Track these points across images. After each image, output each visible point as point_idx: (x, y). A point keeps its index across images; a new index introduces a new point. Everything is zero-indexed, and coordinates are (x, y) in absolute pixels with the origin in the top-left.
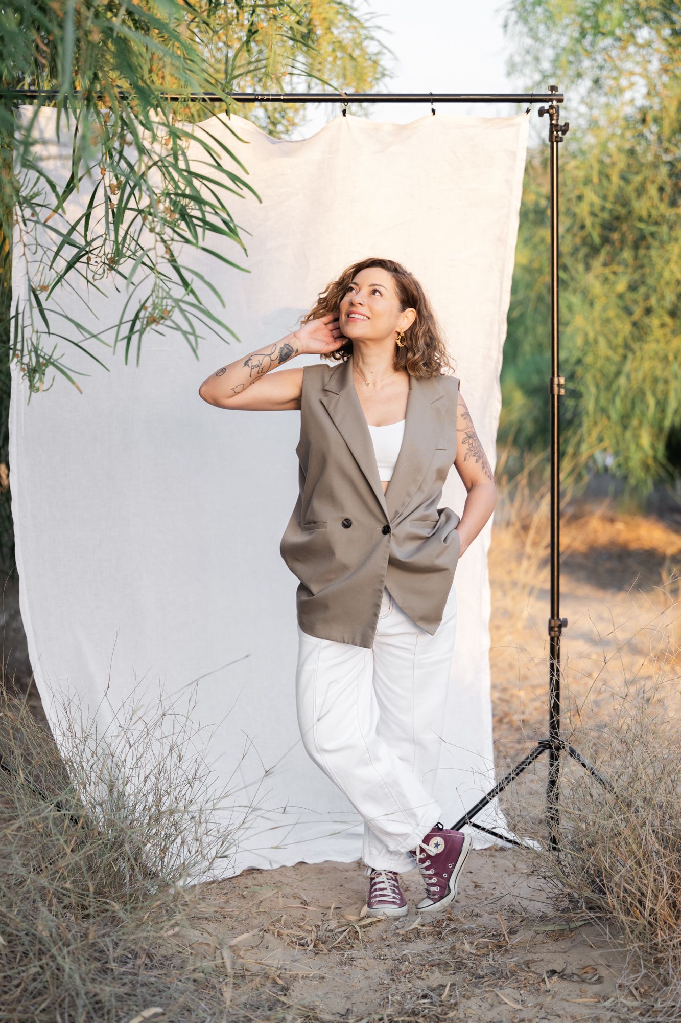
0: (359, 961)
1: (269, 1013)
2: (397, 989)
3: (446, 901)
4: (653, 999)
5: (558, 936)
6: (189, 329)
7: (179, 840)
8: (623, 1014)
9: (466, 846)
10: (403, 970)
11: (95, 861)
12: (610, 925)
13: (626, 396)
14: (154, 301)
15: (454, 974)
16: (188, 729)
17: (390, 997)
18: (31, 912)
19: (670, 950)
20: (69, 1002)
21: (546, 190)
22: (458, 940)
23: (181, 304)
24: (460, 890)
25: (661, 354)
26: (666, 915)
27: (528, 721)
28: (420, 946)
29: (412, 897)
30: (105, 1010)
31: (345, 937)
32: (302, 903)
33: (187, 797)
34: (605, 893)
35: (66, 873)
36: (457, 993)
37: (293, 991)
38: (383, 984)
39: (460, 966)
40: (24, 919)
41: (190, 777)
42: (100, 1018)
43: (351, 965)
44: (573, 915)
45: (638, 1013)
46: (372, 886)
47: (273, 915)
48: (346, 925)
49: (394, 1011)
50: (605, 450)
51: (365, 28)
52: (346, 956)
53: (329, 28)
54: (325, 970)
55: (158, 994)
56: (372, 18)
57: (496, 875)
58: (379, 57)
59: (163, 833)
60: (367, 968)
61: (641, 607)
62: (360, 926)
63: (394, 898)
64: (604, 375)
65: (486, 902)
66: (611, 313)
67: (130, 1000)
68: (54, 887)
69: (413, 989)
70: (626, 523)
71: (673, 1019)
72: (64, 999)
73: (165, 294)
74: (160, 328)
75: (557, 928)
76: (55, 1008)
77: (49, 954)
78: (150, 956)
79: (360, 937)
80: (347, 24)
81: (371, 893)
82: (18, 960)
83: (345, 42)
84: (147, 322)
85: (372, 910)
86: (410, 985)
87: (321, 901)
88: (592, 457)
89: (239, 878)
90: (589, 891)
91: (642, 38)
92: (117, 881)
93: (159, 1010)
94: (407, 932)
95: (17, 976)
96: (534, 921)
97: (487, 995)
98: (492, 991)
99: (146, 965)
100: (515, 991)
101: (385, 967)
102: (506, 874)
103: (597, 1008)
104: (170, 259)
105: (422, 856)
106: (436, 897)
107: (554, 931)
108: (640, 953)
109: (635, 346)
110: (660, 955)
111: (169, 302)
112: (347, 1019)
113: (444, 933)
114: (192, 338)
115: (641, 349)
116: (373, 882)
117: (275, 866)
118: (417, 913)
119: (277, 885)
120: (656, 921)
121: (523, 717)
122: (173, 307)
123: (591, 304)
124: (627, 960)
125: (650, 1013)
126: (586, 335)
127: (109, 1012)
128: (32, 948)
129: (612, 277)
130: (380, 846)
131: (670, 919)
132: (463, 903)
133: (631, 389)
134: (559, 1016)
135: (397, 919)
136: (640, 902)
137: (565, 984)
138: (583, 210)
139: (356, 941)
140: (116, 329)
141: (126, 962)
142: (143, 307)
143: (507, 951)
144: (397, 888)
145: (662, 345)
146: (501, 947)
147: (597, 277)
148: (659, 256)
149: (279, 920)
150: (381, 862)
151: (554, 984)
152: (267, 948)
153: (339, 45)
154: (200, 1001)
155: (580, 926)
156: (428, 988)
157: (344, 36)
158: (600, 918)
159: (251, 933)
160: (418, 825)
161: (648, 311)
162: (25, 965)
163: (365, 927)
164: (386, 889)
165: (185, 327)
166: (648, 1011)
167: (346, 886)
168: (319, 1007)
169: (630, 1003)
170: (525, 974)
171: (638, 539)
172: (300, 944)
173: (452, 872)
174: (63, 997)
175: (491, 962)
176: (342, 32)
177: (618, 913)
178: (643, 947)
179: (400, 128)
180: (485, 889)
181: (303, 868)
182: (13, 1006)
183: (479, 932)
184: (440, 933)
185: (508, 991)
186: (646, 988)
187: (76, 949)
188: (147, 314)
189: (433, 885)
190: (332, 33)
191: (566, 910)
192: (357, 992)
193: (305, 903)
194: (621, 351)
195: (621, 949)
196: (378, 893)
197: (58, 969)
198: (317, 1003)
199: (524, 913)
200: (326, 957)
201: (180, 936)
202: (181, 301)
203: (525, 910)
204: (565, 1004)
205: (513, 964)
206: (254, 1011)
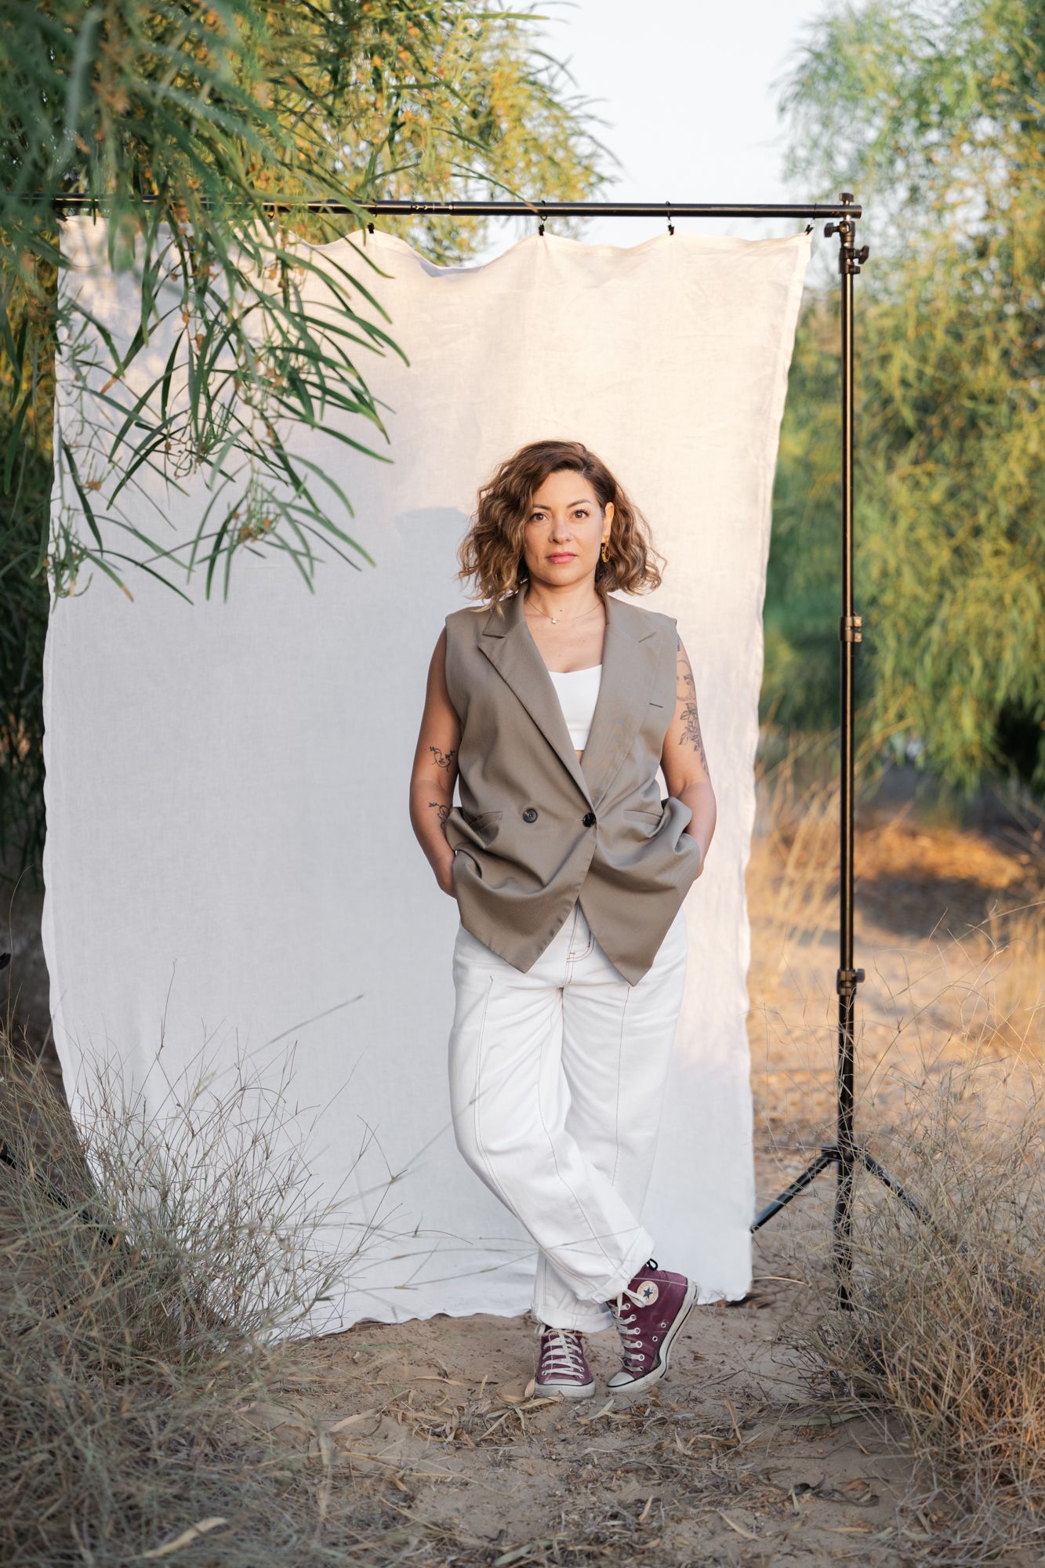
0: (521, 1460)
1: (383, 1532)
2: (574, 1504)
3: (652, 1377)
4: (949, 1532)
5: (814, 1434)
6: (299, 547)
7: (262, 1274)
8: (905, 1551)
9: (688, 1298)
10: (584, 1476)
11: (137, 1301)
12: (889, 1421)
13: (940, 653)
14: (249, 507)
15: (659, 1484)
16: (279, 1113)
17: (563, 1516)
18: (40, 1372)
19: (977, 1460)
20: (90, 1507)
21: (836, 348)
22: (667, 1434)
23: (291, 511)
24: (672, 1363)
25: (994, 594)
26: (974, 1408)
27: (781, 1121)
28: (610, 1443)
29: (602, 1371)
30: (143, 1520)
31: (501, 1425)
32: (439, 1374)
33: (276, 1211)
34: (884, 1373)
35: (93, 1317)
36: (663, 1513)
37: (422, 1501)
38: (555, 1495)
39: (668, 1473)
40: (30, 1382)
41: (281, 1183)
42: (134, 1530)
43: (508, 1466)
44: (836, 1405)
45: (927, 1550)
46: (544, 1352)
47: (396, 1390)
48: (503, 1408)
49: (568, 1536)
50: (908, 731)
51: (572, 118)
52: (501, 1453)
53: (519, 120)
54: (470, 1473)
55: (223, 1498)
56: (580, 105)
57: (726, 1342)
58: (594, 160)
59: (239, 1263)
60: (531, 1471)
61: (953, 961)
62: (523, 1411)
63: (576, 1370)
64: (908, 621)
65: (710, 1382)
66: (922, 533)
67: (181, 1506)
68: (74, 1335)
69: (598, 1504)
70: (935, 839)
71: (978, 1561)
72: (83, 1502)
73: (266, 496)
74: (258, 546)
75: (812, 1423)
76: (70, 1515)
77: (64, 1434)
78: (212, 1443)
79: (523, 1427)
80: (545, 113)
81: (542, 1361)
82: (17, 1441)
83: (542, 140)
84: (239, 536)
85: (542, 1387)
86: (594, 1499)
87: (467, 1372)
88: (887, 740)
89: (349, 1334)
90: (861, 1369)
91: (983, 134)
92: (167, 1331)
93: (220, 1521)
94: (592, 1421)
95: (15, 1465)
96: (778, 1411)
97: (706, 1517)
98: (714, 1512)
99: (206, 1455)
100: (748, 1513)
101: (559, 1471)
102: (740, 1342)
103: (867, 1541)
104: (273, 444)
105: (625, 1308)
106: (639, 1369)
107: (808, 1426)
108: (933, 1463)
109: (957, 582)
110: (962, 1467)
111: (273, 507)
112: (500, 1544)
113: (646, 1424)
114: (304, 561)
115: (964, 586)
116: (546, 1346)
117: (403, 1318)
118: (608, 1394)
119: (406, 1346)
120: (958, 1416)
121: (774, 1115)
122: (278, 515)
123: (894, 519)
124: (914, 1472)
125: (945, 1551)
126: (885, 562)
127: (148, 1523)
128: (39, 1424)
129: (925, 481)
130: (560, 1292)
131: (978, 1414)
132: (675, 1382)
133: (947, 644)
134: (810, 1551)
135: (577, 1401)
136: (936, 1388)
137: (821, 1504)
138: (891, 376)
139: (518, 1432)
140: (191, 547)
141: (178, 1451)
142: (233, 514)
143: (737, 1453)
144: (581, 1356)
145: (995, 581)
146: (729, 1448)
147: (903, 479)
148: (993, 449)
149: (405, 1397)
150: (560, 1317)
151: (803, 1504)
152: (386, 1437)
153: (533, 144)
154: (284, 1512)
155: (847, 1421)
156: (620, 1503)
157: (541, 130)
158: (875, 1410)
159: (364, 1415)
160: (622, 1262)
161: (977, 532)
162: (28, 1448)
163: (531, 1411)
164: (564, 1357)
165: (295, 544)
166: (942, 1549)
167: (506, 1350)
168: (458, 1526)
169: (915, 1535)
170: (762, 1488)
171: (951, 863)
172: (434, 1434)
173: (665, 1335)
174: (81, 1497)
175: (714, 1469)
176: (538, 124)
177: (903, 1403)
178: (937, 1453)
179: (622, 254)
180: (710, 1363)
181: (442, 1323)
182: (9, 1508)
183: (698, 1425)
184: (640, 1424)
185: (738, 1512)
186: (940, 1514)
187: (104, 1427)
188: (239, 525)
189: (636, 1351)
190: (523, 126)
191: (826, 1397)
192: (516, 1507)
193: (445, 1375)
194: (935, 588)
195: (904, 1456)
196: (552, 1362)
197: (76, 1457)
198: (456, 1521)
199: (764, 1399)
200: (472, 1454)
201: (258, 1414)
202: (290, 505)
203: (767, 1395)
204: (821, 1534)
205: (746, 1473)
206: (363, 1529)
